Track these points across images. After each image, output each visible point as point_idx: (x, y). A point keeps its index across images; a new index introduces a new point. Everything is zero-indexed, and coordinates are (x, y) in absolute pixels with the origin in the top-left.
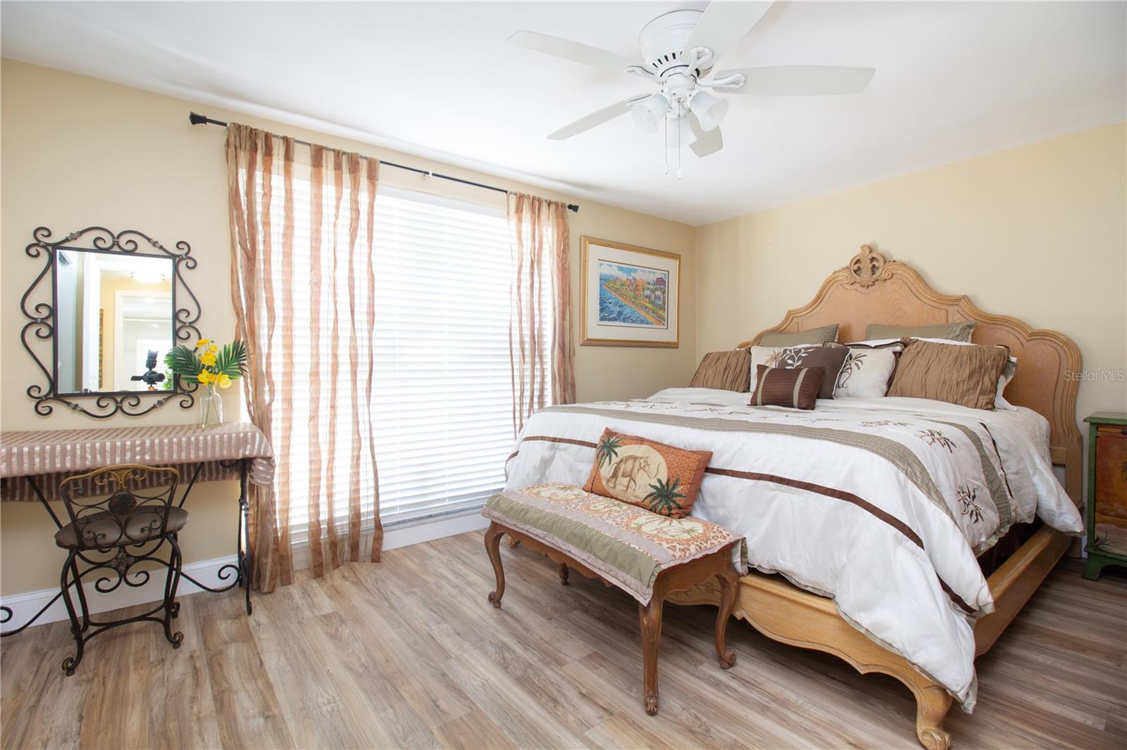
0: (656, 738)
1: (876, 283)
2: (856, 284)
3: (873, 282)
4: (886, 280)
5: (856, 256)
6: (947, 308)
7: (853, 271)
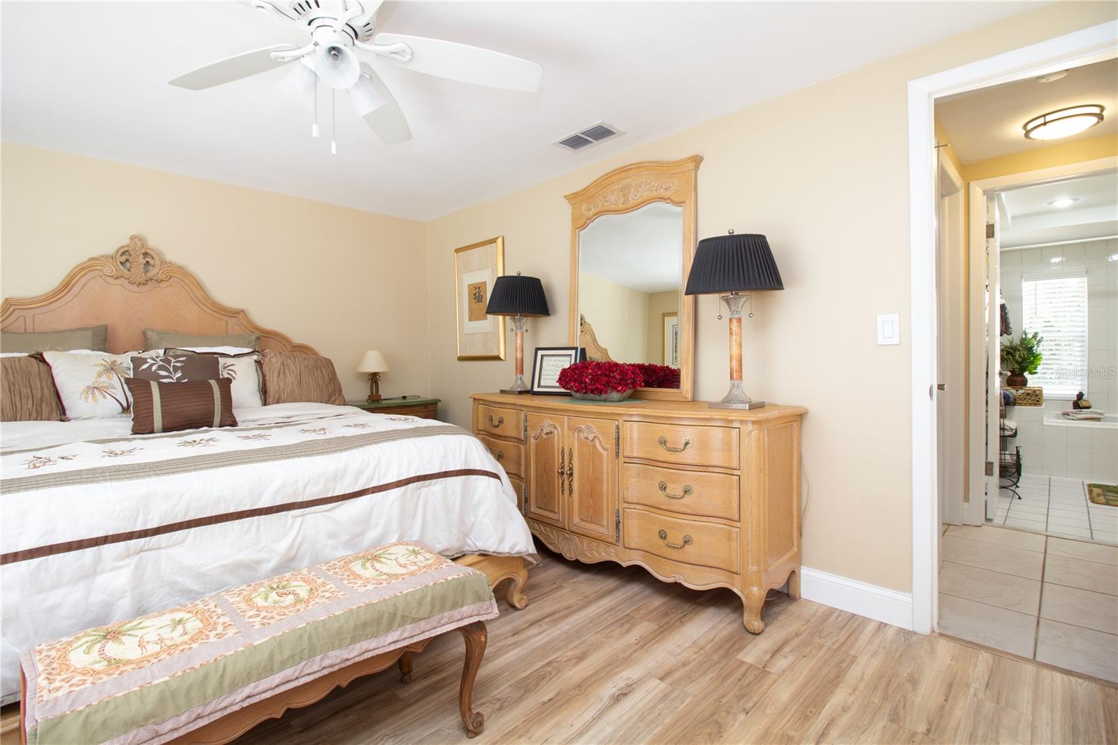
0: (508, 733)
1: (149, 282)
2: (123, 279)
3: (147, 281)
4: (162, 281)
5: (123, 247)
6: (226, 318)
7: (119, 264)
